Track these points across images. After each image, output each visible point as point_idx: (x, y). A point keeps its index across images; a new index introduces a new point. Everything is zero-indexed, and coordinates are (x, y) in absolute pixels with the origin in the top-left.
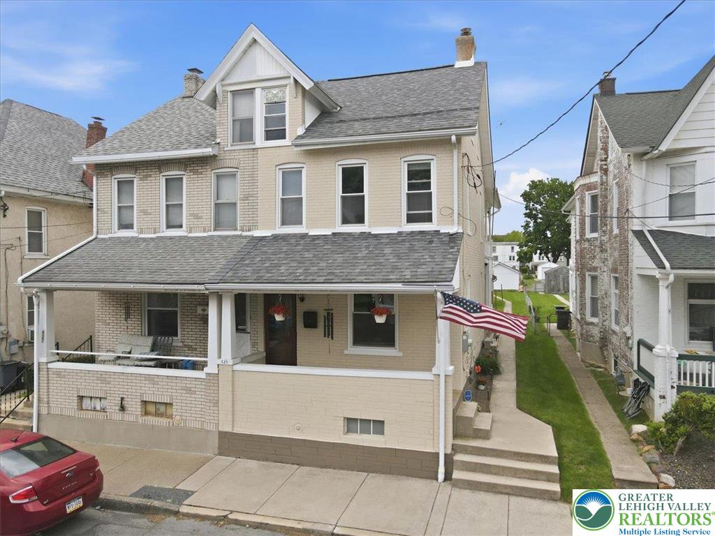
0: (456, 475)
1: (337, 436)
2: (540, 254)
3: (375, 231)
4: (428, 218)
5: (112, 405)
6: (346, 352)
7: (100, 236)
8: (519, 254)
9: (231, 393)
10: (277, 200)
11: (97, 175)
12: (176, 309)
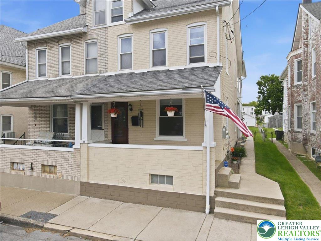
0: (217, 210)
1: (145, 185)
2: (266, 111)
3: (171, 69)
4: (202, 60)
5: (27, 167)
6: (155, 139)
7: (30, 81)
8: (255, 111)
9: (87, 160)
10: (118, 56)
11: (28, 48)
12: (67, 118)
